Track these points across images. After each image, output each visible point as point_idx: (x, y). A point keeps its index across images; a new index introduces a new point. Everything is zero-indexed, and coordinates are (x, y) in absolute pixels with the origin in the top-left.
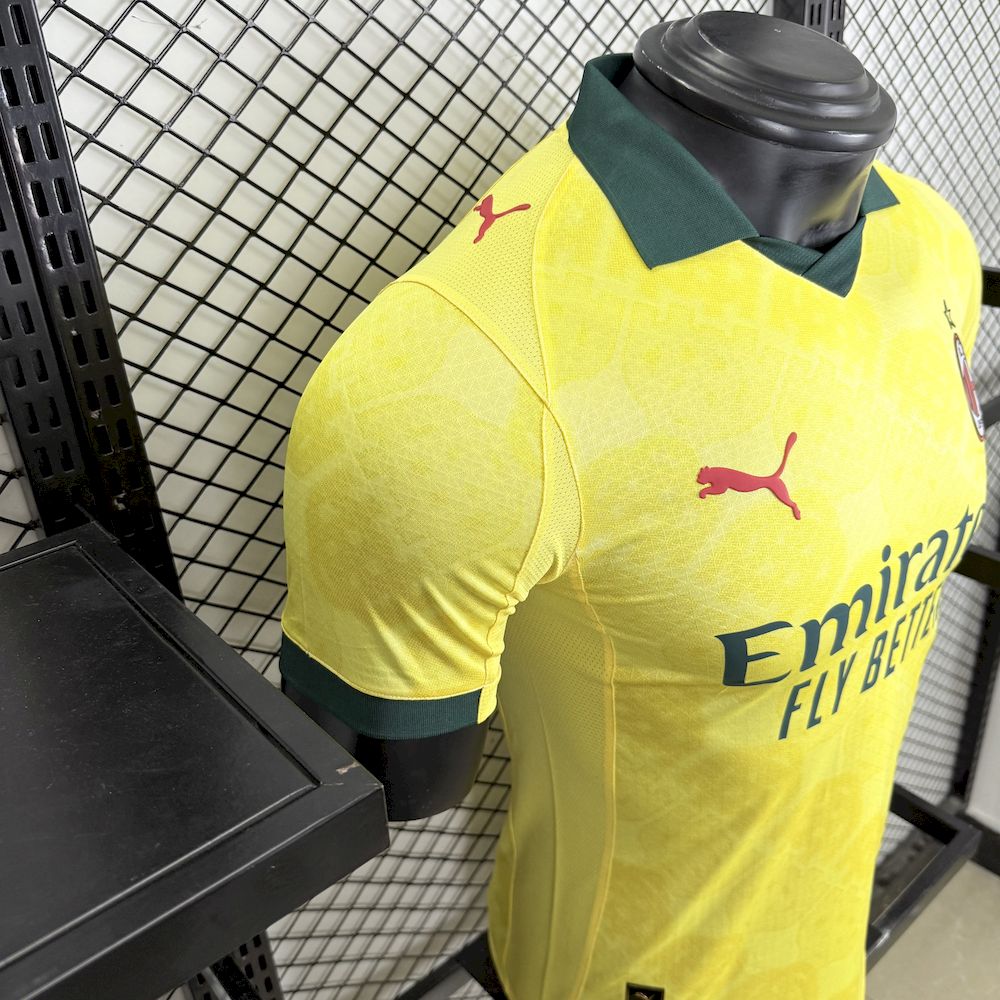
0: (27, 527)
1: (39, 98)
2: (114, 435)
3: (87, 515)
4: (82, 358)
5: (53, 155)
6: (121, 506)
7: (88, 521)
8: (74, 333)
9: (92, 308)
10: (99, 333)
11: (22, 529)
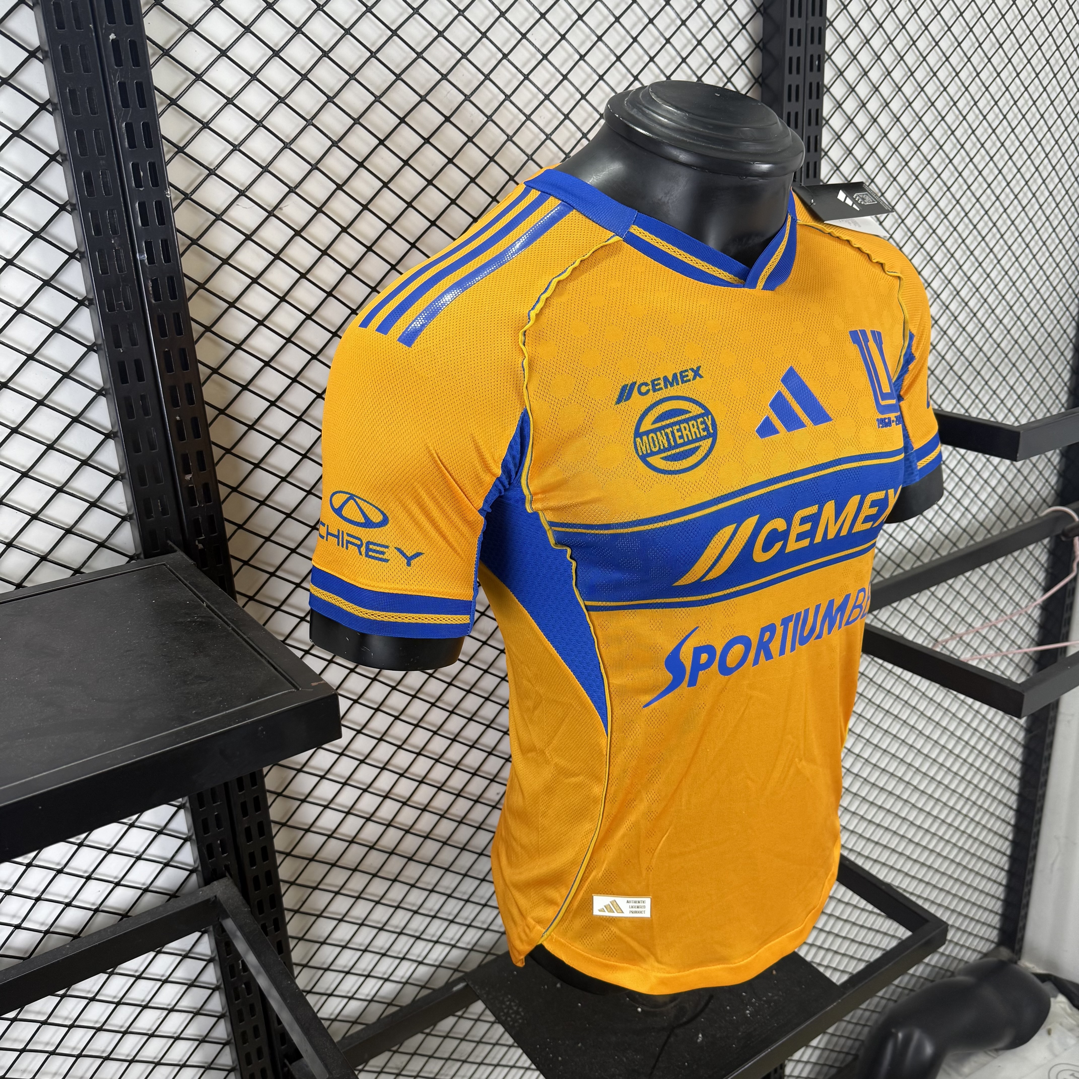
0: (131, 558)
1: (167, 260)
2: (199, 494)
3: (176, 548)
4: (181, 437)
5: (174, 296)
6: (201, 546)
7: (175, 551)
8: (178, 418)
9: (191, 402)
10: (195, 421)
11: (127, 559)
